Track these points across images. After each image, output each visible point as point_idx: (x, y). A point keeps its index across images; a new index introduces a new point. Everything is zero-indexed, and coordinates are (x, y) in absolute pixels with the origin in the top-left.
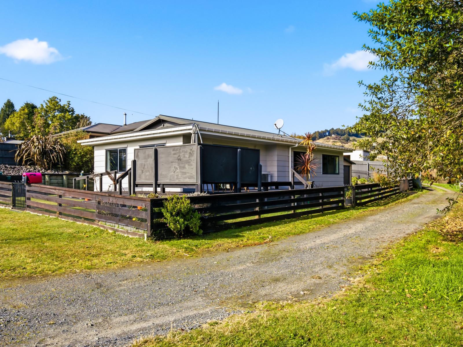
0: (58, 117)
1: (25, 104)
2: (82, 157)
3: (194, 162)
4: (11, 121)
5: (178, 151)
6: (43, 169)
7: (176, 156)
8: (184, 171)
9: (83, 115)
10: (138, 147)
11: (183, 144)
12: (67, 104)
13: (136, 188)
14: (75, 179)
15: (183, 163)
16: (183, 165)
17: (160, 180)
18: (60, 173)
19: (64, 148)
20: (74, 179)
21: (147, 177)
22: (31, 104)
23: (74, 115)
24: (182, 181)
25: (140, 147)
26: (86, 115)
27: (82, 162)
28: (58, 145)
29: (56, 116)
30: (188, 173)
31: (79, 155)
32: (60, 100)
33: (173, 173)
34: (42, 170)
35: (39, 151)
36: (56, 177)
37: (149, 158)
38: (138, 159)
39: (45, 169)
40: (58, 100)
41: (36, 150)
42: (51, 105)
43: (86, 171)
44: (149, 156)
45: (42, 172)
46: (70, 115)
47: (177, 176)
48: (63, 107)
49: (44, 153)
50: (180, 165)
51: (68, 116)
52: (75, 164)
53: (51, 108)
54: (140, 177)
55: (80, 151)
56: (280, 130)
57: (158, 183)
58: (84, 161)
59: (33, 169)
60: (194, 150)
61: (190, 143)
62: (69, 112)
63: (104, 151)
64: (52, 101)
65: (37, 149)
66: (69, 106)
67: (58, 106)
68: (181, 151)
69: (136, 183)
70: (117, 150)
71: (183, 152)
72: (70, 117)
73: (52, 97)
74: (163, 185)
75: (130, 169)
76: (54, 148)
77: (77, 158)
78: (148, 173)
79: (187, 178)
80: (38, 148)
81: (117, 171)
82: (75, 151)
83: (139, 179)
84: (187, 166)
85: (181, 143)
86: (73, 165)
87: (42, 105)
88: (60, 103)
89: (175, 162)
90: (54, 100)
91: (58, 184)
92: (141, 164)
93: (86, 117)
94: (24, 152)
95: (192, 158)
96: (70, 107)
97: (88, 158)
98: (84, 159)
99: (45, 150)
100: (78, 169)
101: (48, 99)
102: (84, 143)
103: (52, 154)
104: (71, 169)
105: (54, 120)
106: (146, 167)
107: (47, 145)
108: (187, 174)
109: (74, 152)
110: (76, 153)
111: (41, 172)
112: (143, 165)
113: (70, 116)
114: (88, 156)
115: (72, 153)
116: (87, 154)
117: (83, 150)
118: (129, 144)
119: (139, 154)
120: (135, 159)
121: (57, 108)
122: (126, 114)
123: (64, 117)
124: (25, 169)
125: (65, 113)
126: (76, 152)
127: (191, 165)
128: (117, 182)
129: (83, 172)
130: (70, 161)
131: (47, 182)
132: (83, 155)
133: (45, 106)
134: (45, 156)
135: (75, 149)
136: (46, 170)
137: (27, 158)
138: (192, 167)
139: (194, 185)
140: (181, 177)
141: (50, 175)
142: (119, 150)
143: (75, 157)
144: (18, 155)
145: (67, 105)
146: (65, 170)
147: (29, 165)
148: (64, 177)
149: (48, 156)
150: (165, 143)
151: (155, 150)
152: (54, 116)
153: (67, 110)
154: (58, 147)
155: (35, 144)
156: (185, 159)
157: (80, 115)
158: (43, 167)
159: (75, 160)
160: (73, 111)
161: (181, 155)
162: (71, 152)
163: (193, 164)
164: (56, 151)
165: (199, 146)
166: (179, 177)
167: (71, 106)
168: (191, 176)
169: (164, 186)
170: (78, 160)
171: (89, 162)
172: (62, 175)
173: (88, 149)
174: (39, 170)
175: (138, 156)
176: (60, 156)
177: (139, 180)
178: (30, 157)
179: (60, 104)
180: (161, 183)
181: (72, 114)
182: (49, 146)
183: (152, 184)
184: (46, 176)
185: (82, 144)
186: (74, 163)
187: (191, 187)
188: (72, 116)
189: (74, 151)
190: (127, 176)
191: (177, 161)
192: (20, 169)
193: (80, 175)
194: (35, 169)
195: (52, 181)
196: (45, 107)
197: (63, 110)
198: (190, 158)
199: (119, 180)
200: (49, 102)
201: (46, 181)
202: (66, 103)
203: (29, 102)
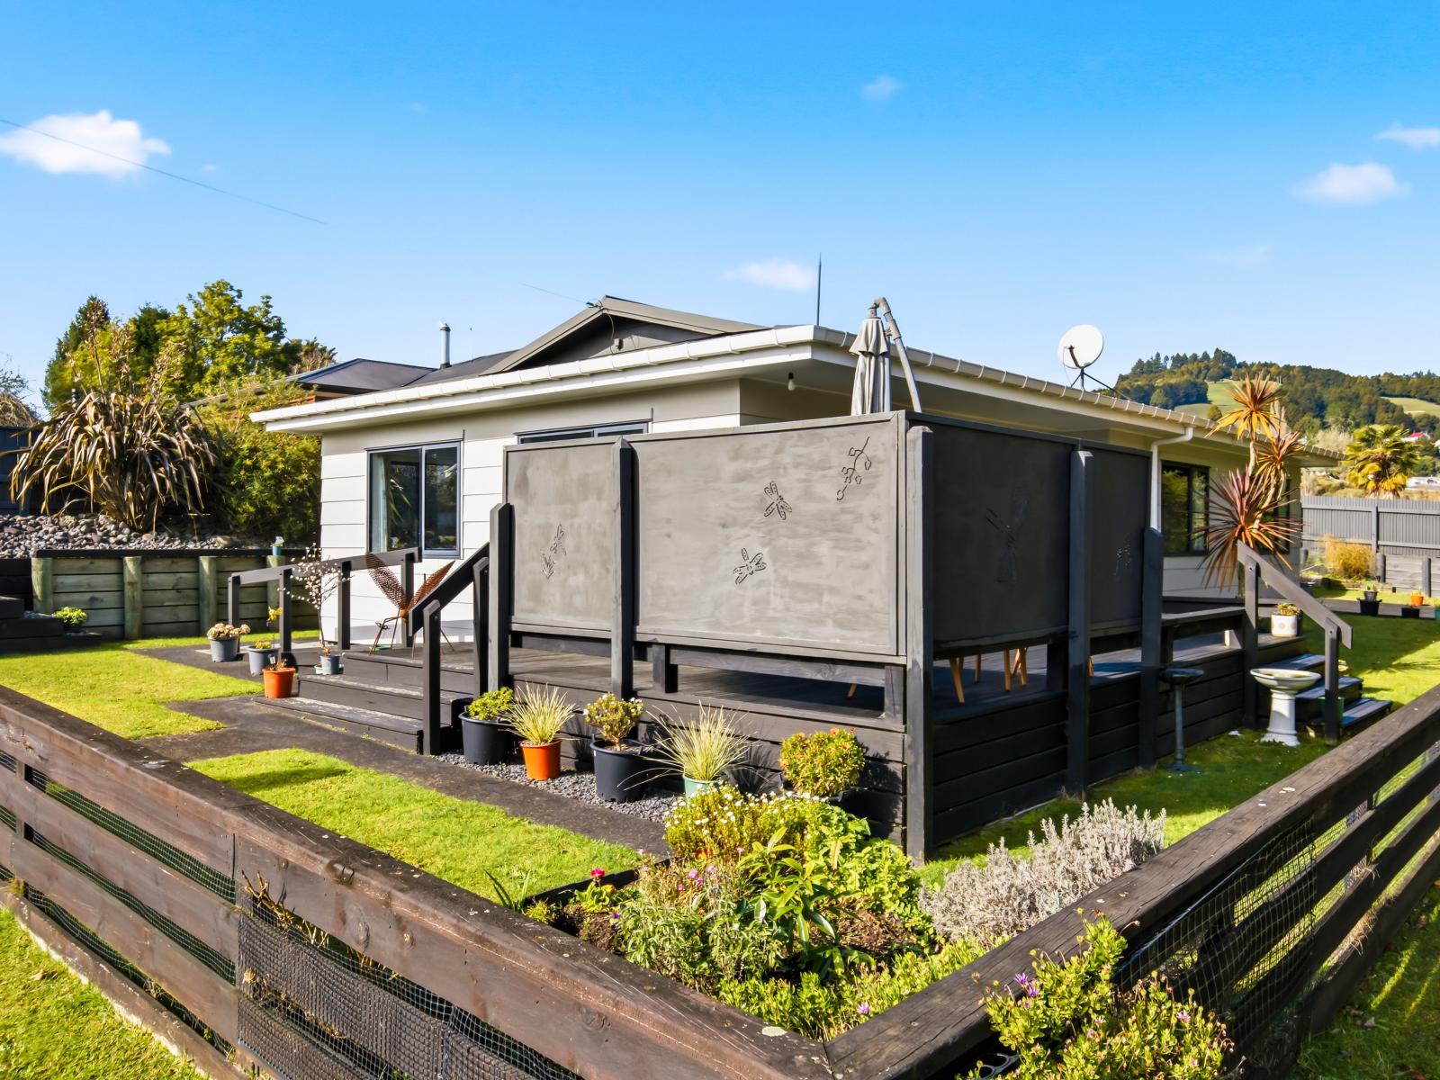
0: (231, 348)
1: (142, 311)
2: (279, 480)
3: (876, 531)
4: (85, 361)
5: (764, 463)
6: (127, 531)
7: (755, 489)
8: (805, 575)
9: (312, 344)
10: (513, 441)
11: (742, 423)
12: (262, 305)
13: (513, 652)
14: (237, 580)
15: (801, 530)
16: (801, 543)
17: (652, 620)
18: (191, 546)
19: (206, 444)
20: (230, 579)
21: (578, 601)
22: (159, 310)
23: (283, 342)
24: (797, 638)
25: (523, 441)
26: (322, 343)
27: (279, 501)
28: (181, 432)
29: (225, 344)
30: (833, 591)
31: (268, 474)
32: (239, 291)
33: (730, 586)
34: (119, 530)
35: (101, 457)
36: (168, 561)
37: (586, 498)
38: (528, 502)
39: (132, 529)
40: (234, 294)
41: (94, 452)
42: (213, 307)
43: (295, 537)
44: (585, 486)
45: (119, 542)
46: (269, 339)
47: (755, 602)
48: (249, 315)
49: (126, 463)
50: (782, 541)
51: (262, 342)
52: (252, 509)
53: (211, 317)
54: (536, 596)
55: (272, 456)
56: (1083, 374)
57: (639, 638)
58: (286, 498)
59: (83, 529)
60: (880, 454)
61: (848, 412)
62: (267, 330)
63: (361, 459)
64: (212, 293)
65: (98, 447)
66: (267, 312)
67: (231, 312)
68: (786, 459)
69: (515, 627)
70: (418, 453)
71: (797, 466)
72: (268, 346)
73: (215, 282)
74: (669, 647)
75: (484, 552)
76: (168, 445)
77: (257, 485)
78: (578, 580)
79: (830, 622)
80: (101, 444)
81: (414, 550)
82: (249, 457)
83: (530, 604)
84: (824, 549)
85: (733, 422)
86: (244, 511)
87: (183, 309)
88: (240, 302)
89: (745, 525)
90: (220, 293)
91: (178, 590)
92: (544, 529)
93: (323, 350)
94: (45, 461)
95: (865, 505)
96: (270, 316)
97: (301, 486)
98: (289, 489)
99: (131, 454)
100: (264, 526)
101: (202, 290)
102: (277, 421)
103: (156, 468)
104: (236, 526)
105: (220, 354)
106: (569, 543)
107: (140, 432)
108: (826, 598)
109: (248, 462)
110: (254, 463)
111: (112, 540)
112: (554, 533)
113: (270, 343)
114: (305, 476)
115: (241, 466)
116: (298, 468)
117: (283, 453)
118: (471, 428)
119: (530, 472)
120: (512, 502)
121: (227, 317)
122: (447, 329)
123: (251, 346)
124: (51, 530)
125: (253, 334)
126: (257, 461)
127: (858, 546)
128: (418, 623)
129: (280, 541)
130: (230, 496)
131: (131, 584)
132: (284, 471)
133: (191, 310)
134: (129, 478)
135: (253, 450)
136: (138, 531)
137: (58, 483)
138: (863, 557)
139: (881, 665)
140: (788, 610)
141: (145, 556)
142: (428, 452)
143: (250, 480)
144: (24, 474)
145: (260, 309)
146: (215, 534)
147: (71, 511)
148: (205, 562)
149: (141, 478)
150: (646, 422)
151: (623, 451)
152: (219, 344)
153: (259, 325)
154: (181, 441)
155: (88, 428)
156: (812, 507)
157: (304, 343)
158: (125, 521)
159: (249, 492)
160: (279, 326)
161: (783, 482)
162: (238, 462)
163: (874, 538)
164: (173, 457)
165: (917, 431)
166: (771, 613)
167: (273, 312)
168: (854, 612)
169: (673, 652)
170: (261, 492)
171: (307, 499)
172: (195, 555)
173: (305, 450)
174: (108, 530)
175: (524, 482)
176: (189, 473)
177: (532, 611)
178: (67, 480)
179: (239, 307)
180: (660, 640)
181: (278, 338)
182: (144, 437)
183: (608, 641)
184: (127, 559)
185: (270, 428)
186: (247, 506)
187: (854, 677)
188: (274, 346)
189: (246, 457)
190: (470, 588)
191: (759, 517)
192: (29, 529)
193: (271, 553)
194: (90, 529)
195: (153, 578)
196: (191, 315)
197: (248, 323)
198: (848, 505)
199: (427, 612)
200: (204, 298)
201: (127, 579)
202: (258, 303)
203: (153, 306)
